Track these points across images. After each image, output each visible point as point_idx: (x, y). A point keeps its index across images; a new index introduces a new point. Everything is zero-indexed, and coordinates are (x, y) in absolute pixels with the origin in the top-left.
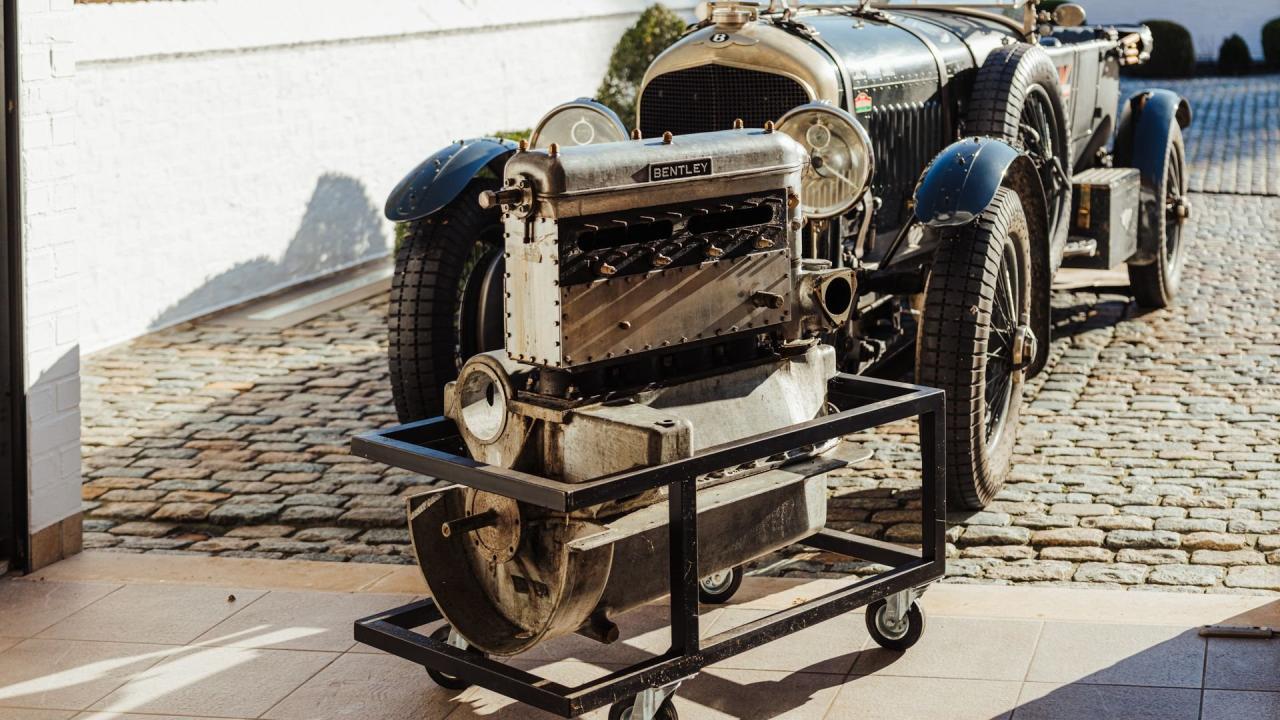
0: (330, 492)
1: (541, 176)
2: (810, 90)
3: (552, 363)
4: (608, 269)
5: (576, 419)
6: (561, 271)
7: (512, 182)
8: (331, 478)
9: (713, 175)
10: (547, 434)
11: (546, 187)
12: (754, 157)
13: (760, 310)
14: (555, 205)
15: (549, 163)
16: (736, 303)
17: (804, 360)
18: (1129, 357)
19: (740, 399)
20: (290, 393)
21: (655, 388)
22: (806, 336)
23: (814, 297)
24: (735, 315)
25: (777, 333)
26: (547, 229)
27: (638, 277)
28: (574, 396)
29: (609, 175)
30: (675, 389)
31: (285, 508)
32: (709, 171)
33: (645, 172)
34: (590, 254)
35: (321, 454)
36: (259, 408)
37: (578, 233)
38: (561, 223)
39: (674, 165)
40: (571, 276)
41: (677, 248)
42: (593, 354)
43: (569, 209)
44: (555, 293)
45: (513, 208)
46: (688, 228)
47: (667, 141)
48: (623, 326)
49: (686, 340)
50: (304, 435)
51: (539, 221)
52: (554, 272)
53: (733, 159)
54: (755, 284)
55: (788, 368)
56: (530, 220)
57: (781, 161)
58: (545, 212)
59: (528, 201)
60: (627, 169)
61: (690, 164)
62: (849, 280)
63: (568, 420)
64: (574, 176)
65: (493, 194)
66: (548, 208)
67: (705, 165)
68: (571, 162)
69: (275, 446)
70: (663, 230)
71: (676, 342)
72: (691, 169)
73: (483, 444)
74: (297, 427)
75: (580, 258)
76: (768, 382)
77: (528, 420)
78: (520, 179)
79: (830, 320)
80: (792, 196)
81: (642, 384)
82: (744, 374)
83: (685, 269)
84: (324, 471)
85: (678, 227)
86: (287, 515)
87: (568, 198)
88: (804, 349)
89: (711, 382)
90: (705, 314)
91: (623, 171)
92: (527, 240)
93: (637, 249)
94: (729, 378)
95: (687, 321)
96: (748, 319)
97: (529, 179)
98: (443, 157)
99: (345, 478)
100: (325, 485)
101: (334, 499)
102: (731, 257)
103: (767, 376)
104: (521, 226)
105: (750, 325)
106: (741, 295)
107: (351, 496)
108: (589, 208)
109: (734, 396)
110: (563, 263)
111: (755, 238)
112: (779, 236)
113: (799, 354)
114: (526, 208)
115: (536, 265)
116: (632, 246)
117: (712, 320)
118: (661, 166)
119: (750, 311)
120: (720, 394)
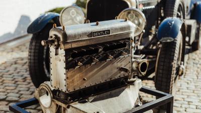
0: (17, 93)
1: (60, 36)
2: (129, 3)
3: (64, 91)
4: (80, 64)
5: (71, 107)
6: (66, 65)
7: (51, 37)
8: (18, 89)
9: (110, 34)
10: (62, 110)
11: (61, 40)
12: (122, 29)
13: (122, 72)
14: (64, 45)
15: (62, 32)
16: (116, 70)
17: (134, 85)
18: (194, 63)
19: (117, 97)
20: (12, 64)
21: (93, 96)
22: (134, 77)
23: (137, 68)
24: (116, 74)
25: (126, 78)
26: (62, 52)
27: (89, 65)
28: (70, 100)
29: (80, 35)
30: (99, 96)
31: (7, 97)
32: (109, 33)
33: (91, 34)
34: (75, 59)
35: (17, 82)
36: (6, 68)
37: (71, 53)
38: (66, 50)
39: (99, 32)
40: (69, 66)
41: (100, 56)
42: (75, 88)
43: (68, 46)
44: (64, 71)
45: (52, 45)
46: (103, 50)
47: (97, 24)
48: (84, 79)
49: (102, 82)
50: (14, 76)
51: (59, 49)
52: (64, 65)
53: (116, 29)
54: (121, 65)
55: (129, 87)
56: (57, 49)
57: (129, 29)
58: (61, 47)
59: (56, 43)
60: (86, 33)
61: (104, 31)
62: (147, 63)
63: (68, 107)
64: (70, 36)
65: (45, 41)
66: (62, 46)
67: (108, 31)
68: (69, 32)
69: (7, 79)
70: (96, 51)
71: (100, 83)
72: (104, 33)
73: (45, 108)
74: (13, 73)
75: (72, 60)
76: (124, 92)
77: (57, 105)
78: (54, 37)
79: (141, 73)
80: (132, 39)
81: (90, 95)
82: (117, 90)
83: (102, 62)
84: (16, 87)
85: (100, 50)
86: (8, 99)
87: (68, 43)
88: (134, 82)
89: (109, 93)
90: (107, 74)
91: (84, 34)
92: (56, 54)
93: (88, 57)
94: (114, 91)
95: (102, 76)
96: (119, 75)
97: (56, 37)
98: (40, 18)
99: (21, 89)
100: (16, 91)
101: (18, 95)
102: (115, 58)
103: (124, 90)
104: (54, 50)
105: (120, 76)
106: (117, 68)
107: (22, 94)
108: (74, 45)
109: (115, 97)
110: (67, 62)
111: (122, 52)
112: (128, 51)
113: (132, 83)
114: (55, 45)
115: (58, 62)
116: (87, 56)
117: (109, 76)
118: (96, 32)
119: (120, 73)
120: (111, 96)
